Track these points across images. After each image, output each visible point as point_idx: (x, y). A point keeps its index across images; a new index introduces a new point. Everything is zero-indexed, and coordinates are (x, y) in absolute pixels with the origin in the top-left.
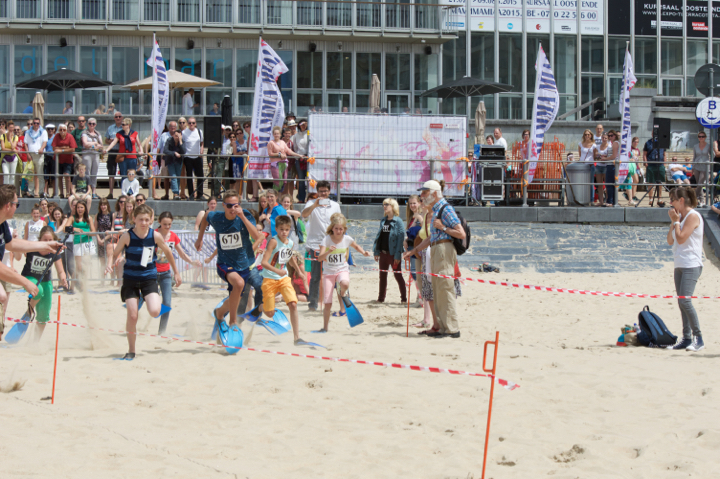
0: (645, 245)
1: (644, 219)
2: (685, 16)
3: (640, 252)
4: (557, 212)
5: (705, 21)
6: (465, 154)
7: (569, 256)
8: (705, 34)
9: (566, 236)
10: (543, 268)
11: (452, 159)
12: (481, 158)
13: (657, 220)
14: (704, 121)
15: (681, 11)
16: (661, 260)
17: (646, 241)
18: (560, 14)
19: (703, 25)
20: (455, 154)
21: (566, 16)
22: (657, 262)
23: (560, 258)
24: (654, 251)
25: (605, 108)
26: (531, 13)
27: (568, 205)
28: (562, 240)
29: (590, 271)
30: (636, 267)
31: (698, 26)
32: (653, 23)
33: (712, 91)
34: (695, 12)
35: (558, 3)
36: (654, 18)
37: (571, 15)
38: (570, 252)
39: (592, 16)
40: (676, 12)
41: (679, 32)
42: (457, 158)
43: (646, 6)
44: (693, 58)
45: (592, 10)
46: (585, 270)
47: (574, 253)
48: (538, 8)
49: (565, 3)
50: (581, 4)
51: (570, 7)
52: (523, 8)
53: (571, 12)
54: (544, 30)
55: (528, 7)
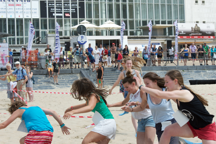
0: (64, 80)
1: (63, 73)
2: (63, 12)
3: (63, 83)
4: (37, 71)
5: (69, 13)
6: (8, 55)
7: (42, 85)
8: (69, 17)
9: (40, 78)
10: (34, 88)
11: (4, 56)
12: (13, 56)
13: (67, 73)
14: (80, 42)
15: (62, 10)
16: (69, 84)
17: (64, 79)
18: (26, 12)
19: (68, 14)
20: (5, 55)
21: (27, 13)
22: (68, 85)
23: (39, 85)
24: (67, 82)
25: (40, 40)
26: (17, 12)
27: (40, 69)
28: (39, 80)
29: (48, 89)
30: (62, 87)
31: (67, 15)
32: (54, 14)
33: (82, 33)
34: (66, 11)
35: (25, 9)
36: (54, 13)
37: (29, 13)
38: (42, 83)
39: (35, 13)
40: (60, 11)
41: (61, 17)
42: (6, 56)
43: (51, 9)
44: (66, 24)
45: (35, 11)
46: (47, 89)
47: (43, 84)
48: (19, 11)
49: (27, 9)
50: (32, 9)
51: (29, 10)
52: (15, 11)
53: (29, 12)
54: (21, 17)
55: (16, 10)
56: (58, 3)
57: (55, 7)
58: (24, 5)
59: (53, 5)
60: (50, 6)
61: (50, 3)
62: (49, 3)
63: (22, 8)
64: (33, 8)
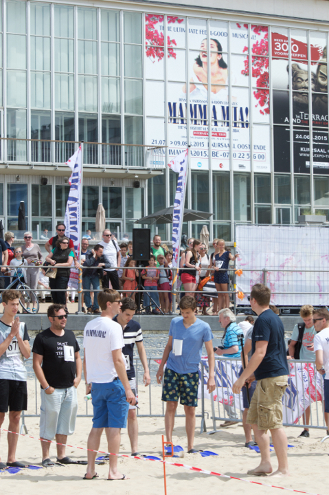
18: (238, 155)
21: (241, 157)
26: (215, 154)
32: (307, 163)
35: (236, 146)
36: (308, 159)
37: (246, 157)
39: (262, 157)
40: (324, 154)
41: (326, 171)
43: (302, 149)
45: (261, 152)
48: (221, 151)
49: (241, 146)
50: (253, 147)
51: (245, 150)
52: (209, 150)
53: (246, 154)
54: (226, 168)
55: (213, 149)
56: (318, 134)
57: (312, 143)
58: (234, 135)
59: (307, 137)
60: (299, 140)
61: (299, 133)
62: (295, 133)
63: (227, 142)
64: (256, 144)
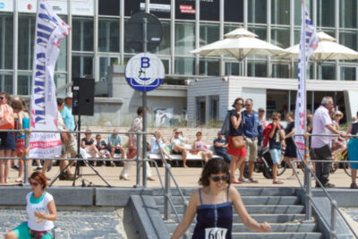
5: (193, 4)
8: (192, 16)
14: (135, 82)
19: (190, 8)
31: (186, 9)
32: (142, 5)
33: (145, 46)
36: (144, 0)
41: (167, 14)
44: (181, 41)
